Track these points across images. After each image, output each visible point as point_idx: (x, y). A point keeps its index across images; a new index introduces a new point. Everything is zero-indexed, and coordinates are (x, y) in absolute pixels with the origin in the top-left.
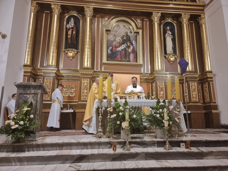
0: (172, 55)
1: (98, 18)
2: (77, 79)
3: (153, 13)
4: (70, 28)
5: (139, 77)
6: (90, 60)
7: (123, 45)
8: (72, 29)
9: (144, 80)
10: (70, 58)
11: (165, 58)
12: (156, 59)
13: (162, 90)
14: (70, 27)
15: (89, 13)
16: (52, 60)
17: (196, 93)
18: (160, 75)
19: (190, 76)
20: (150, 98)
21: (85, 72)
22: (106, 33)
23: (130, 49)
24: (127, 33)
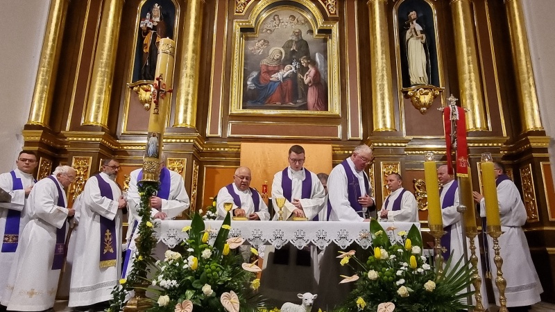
0: (425, 89)
4: (148, 28)
5: (331, 152)
6: (193, 108)
8: (153, 32)
10: (145, 105)
14: (148, 25)
16: (96, 113)
18: (389, 144)
21: (176, 140)
22: (244, 36)
23: (307, 75)
24: (299, 34)
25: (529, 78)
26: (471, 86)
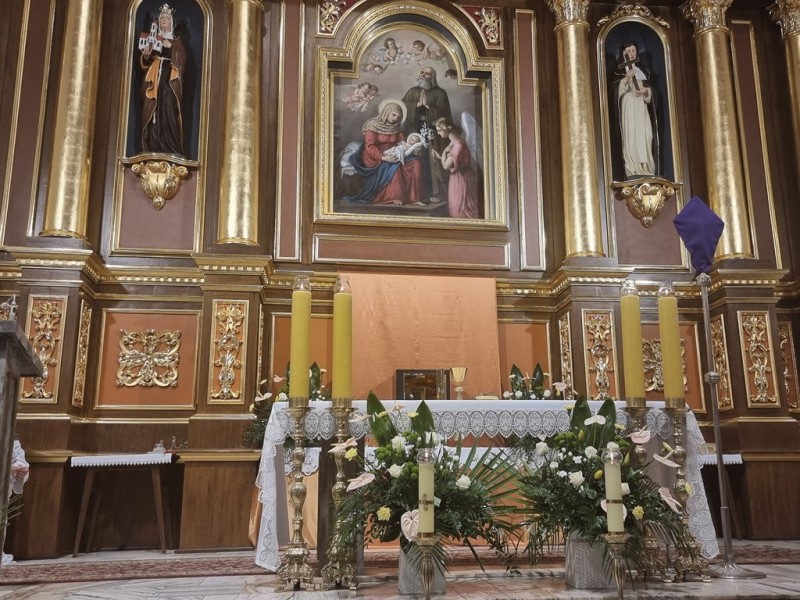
0: (652, 184)
2: (192, 301)
4: (155, 53)
5: (494, 290)
6: (251, 209)
7: (413, 136)
8: (163, 59)
9: (517, 303)
10: (156, 200)
11: (619, 196)
12: (571, 202)
13: (603, 349)
14: (155, 47)
16: (65, 210)
17: (769, 364)
18: (596, 280)
19: (736, 282)
20: (547, 393)
21: (228, 267)
22: (332, 76)
23: (447, 153)
24: (431, 77)
26: (727, 182)
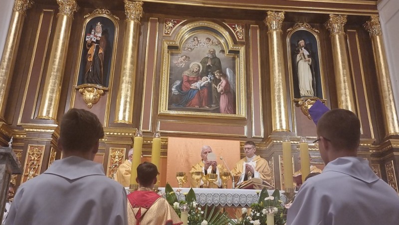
0: (311, 100)
1: (153, 22)
2: (101, 149)
3: (269, 13)
4: (93, 42)
5: (239, 146)
6: (130, 108)
7: (204, 78)
8: (96, 45)
10: (89, 104)
11: (297, 105)
12: (275, 107)
14: (93, 40)
15: (133, 12)
16: (48, 107)
21: (118, 133)
22: (170, 52)
23: (220, 85)
24: (213, 53)
25: (389, 95)
26: (346, 99)
